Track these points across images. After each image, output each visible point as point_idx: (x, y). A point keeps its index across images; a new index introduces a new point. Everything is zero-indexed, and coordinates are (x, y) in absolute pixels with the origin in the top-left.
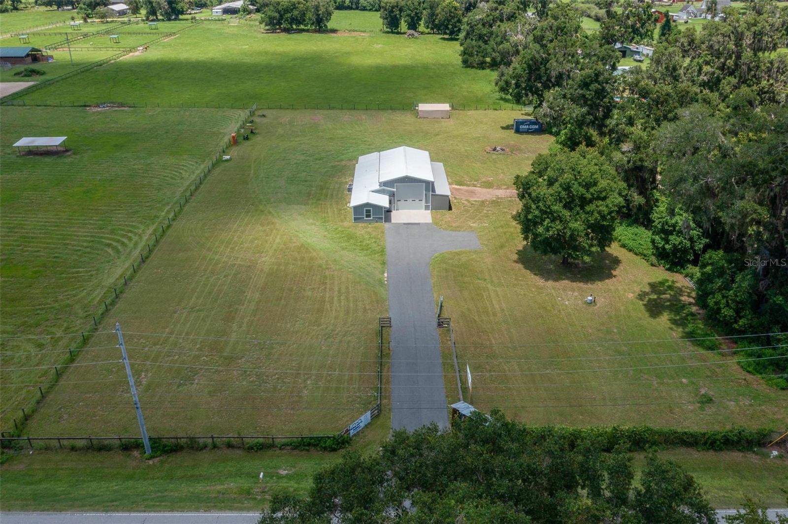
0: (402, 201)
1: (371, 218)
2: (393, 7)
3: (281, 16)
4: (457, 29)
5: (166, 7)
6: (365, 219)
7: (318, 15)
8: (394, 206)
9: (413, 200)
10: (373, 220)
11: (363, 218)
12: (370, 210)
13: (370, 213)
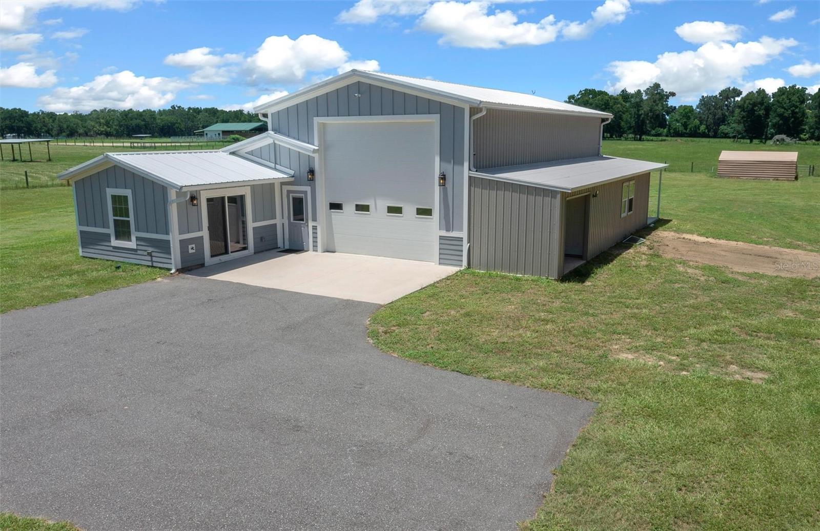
0: (350, 212)
1: (132, 244)
8: (315, 228)
9: (392, 210)
10: (139, 252)
11: (108, 236)
12: (126, 200)
13: (127, 214)
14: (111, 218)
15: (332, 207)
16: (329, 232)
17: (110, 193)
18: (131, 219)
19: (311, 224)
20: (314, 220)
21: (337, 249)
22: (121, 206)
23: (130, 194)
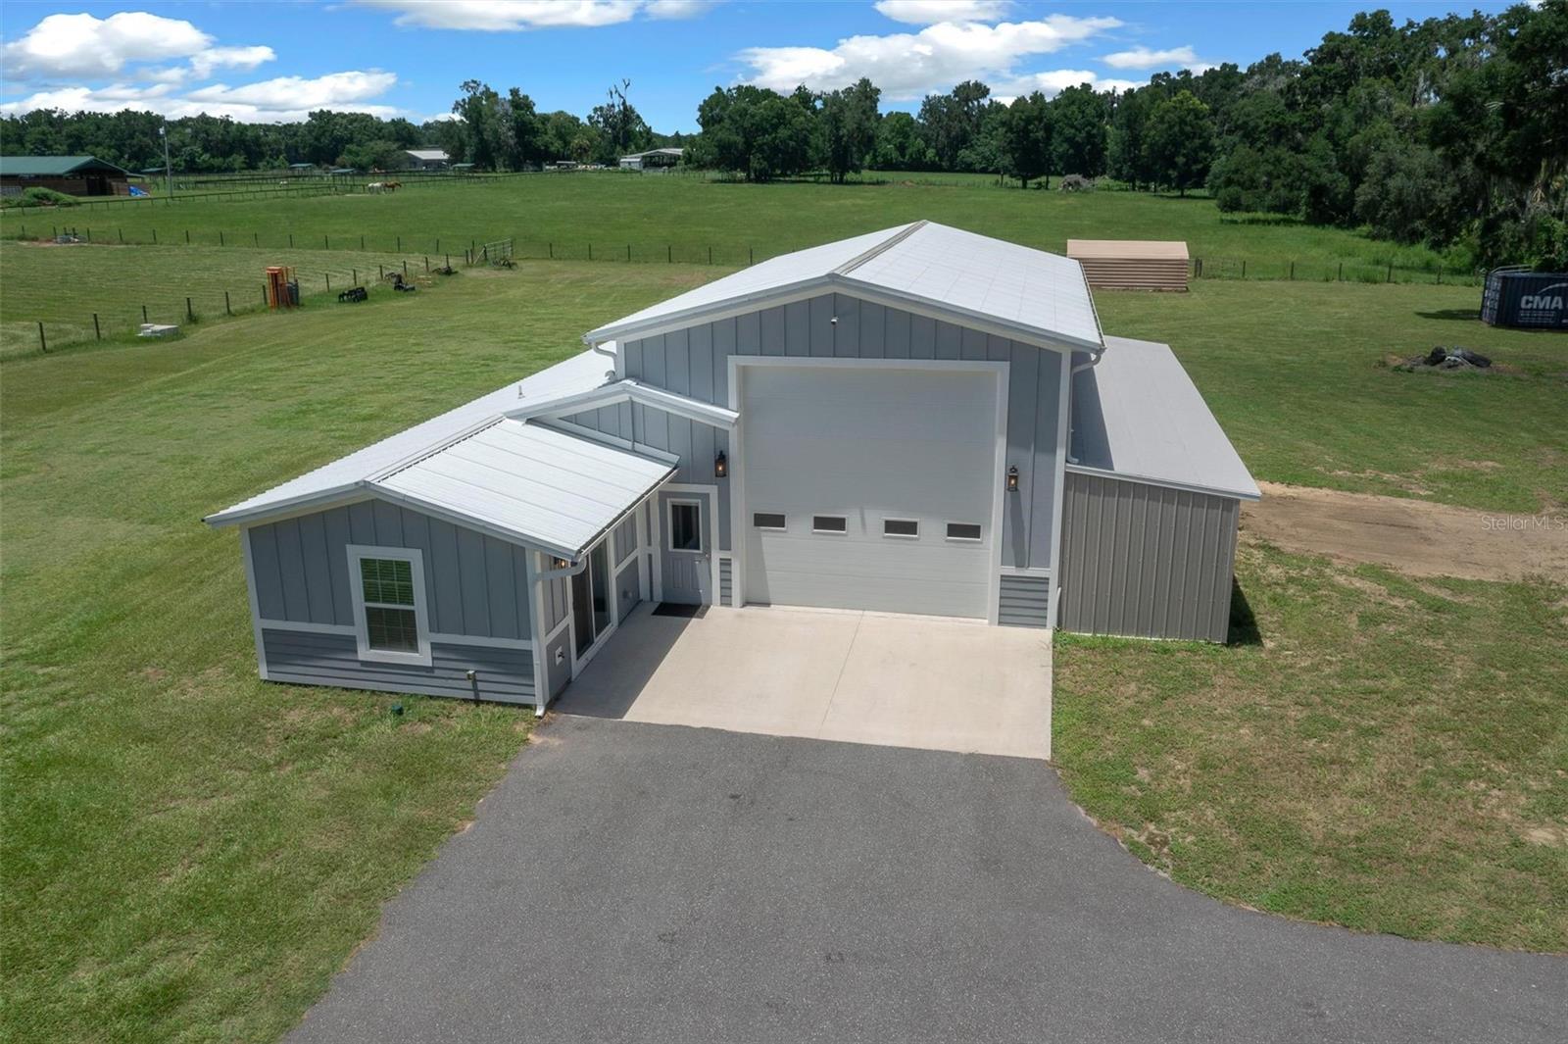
0: (799, 531)
1: (423, 656)
2: (1028, 121)
3: (749, 145)
4: (1200, 166)
5: (512, 142)
6: (366, 653)
7: (839, 139)
8: (725, 563)
9: (895, 527)
10: (437, 673)
11: (349, 642)
12: (404, 567)
13: (407, 596)
14: (359, 605)
15: (762, 520)
16: (756, 565)
17: (355, 554)
18: (420, 607)
19: (717, 555)
20: (725, 545)
21: (772, 597)
22: (388, 581)
23: (414, 557)
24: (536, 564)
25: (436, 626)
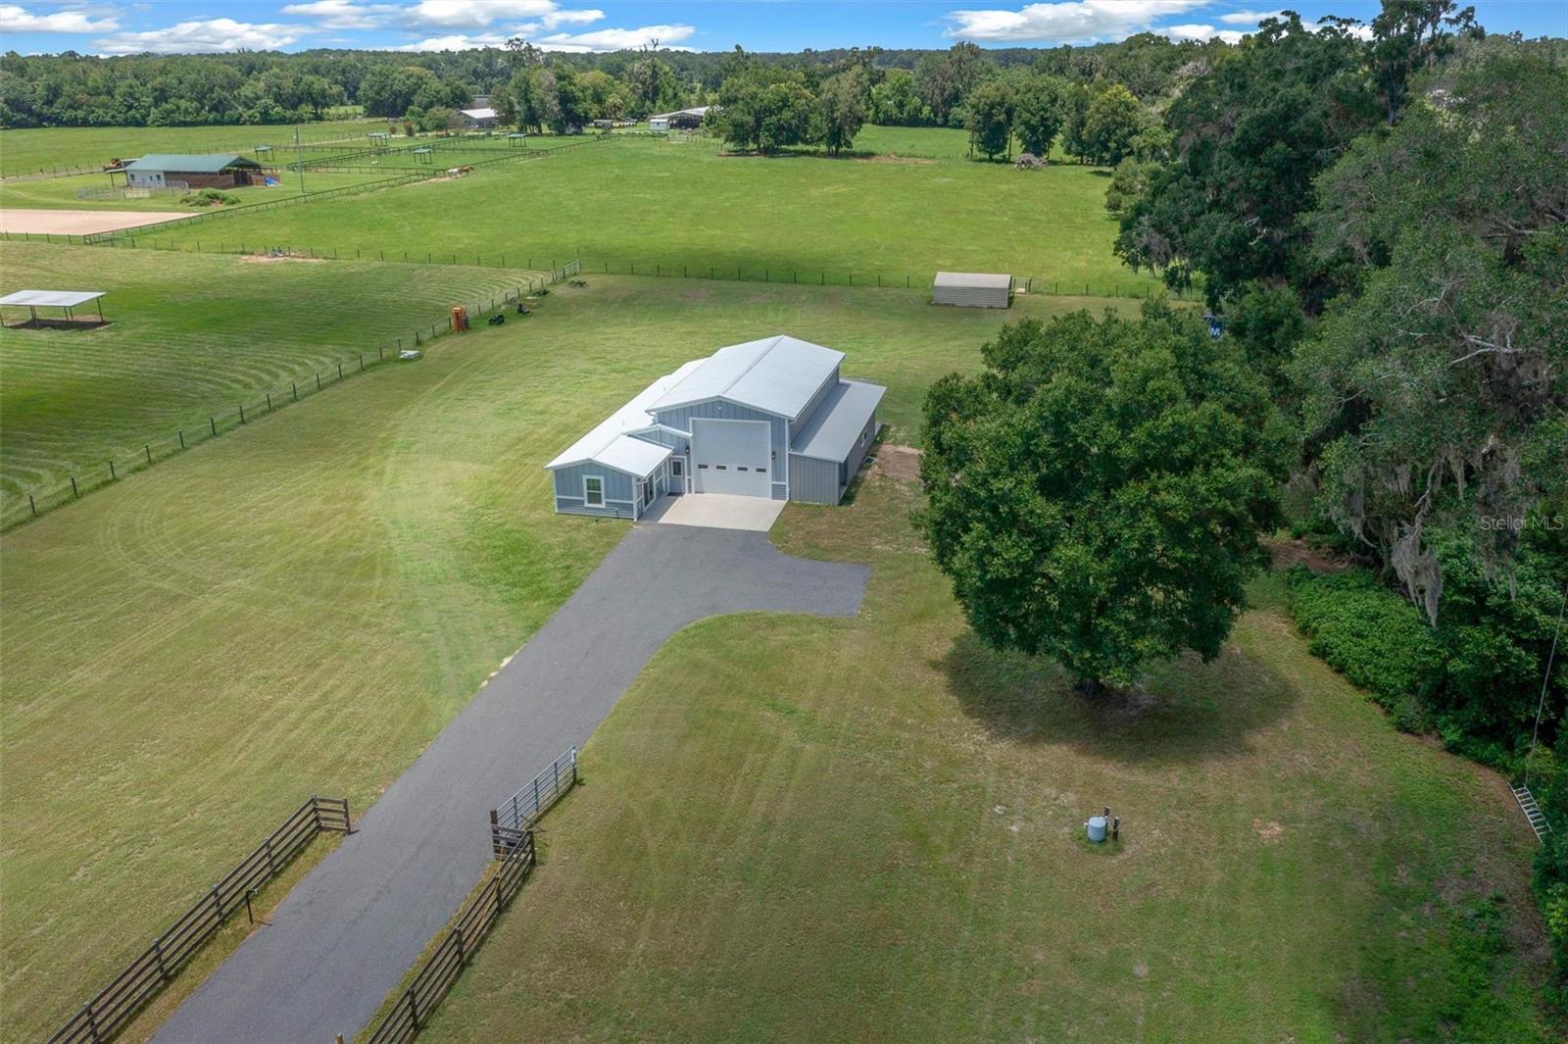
0: (712, 470)
1: (603, 506)
2: (993, 106)
6: (587, 505)
7: (833, 121)
8: (689, 480)
9: (740, 469)
10: (607, 510)
11: (582, 502)
12: (599, 481)
13: (599, 489)
14: (585, 491)
15: (700, 466)
16: (699, 482)
17: (585, 477)
18: (603, 492)
19: (687, 477)
20: (689, 474)
21: (703, 491)
22: (594, 485)
23: (602, 478)
24: (634, 480)
25: (607, 497)
